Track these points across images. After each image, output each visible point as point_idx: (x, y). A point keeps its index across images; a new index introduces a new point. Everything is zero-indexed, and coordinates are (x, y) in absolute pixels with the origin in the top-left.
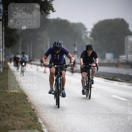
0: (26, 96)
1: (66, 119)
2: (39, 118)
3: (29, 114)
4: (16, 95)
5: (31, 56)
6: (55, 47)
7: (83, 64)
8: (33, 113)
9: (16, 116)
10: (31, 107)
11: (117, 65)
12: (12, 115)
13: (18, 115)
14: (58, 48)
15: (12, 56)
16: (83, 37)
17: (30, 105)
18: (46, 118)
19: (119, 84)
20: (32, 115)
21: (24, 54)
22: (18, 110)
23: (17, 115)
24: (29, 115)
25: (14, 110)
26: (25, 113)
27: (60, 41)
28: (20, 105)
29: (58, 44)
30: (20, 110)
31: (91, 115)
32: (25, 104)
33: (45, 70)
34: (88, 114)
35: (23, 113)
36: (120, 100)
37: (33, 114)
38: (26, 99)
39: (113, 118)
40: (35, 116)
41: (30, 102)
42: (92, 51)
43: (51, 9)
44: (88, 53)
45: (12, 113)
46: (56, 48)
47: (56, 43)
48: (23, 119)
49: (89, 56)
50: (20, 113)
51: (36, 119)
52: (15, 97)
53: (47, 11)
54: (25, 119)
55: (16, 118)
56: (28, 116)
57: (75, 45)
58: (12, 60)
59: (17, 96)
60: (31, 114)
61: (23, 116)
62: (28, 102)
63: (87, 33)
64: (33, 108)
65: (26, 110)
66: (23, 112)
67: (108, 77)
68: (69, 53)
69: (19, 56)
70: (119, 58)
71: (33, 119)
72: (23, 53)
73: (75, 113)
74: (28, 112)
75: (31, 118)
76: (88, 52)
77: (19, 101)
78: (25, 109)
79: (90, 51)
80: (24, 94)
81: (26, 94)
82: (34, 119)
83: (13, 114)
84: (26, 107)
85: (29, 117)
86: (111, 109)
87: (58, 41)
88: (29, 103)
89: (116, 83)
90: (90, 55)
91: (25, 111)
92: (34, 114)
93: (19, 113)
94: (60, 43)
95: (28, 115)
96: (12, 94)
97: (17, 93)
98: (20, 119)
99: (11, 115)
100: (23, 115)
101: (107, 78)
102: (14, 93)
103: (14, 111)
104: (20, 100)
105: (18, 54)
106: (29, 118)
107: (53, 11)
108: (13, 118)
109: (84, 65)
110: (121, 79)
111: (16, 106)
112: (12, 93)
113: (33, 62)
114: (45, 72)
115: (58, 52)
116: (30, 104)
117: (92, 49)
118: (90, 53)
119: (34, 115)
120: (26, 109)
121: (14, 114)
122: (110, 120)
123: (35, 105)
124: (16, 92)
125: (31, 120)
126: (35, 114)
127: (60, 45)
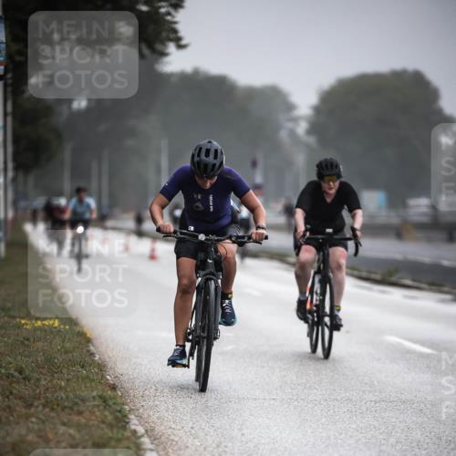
0: (89, 341)
1: (226, 417)
2: (132, 417)
3: (96, 403)
4: (54, 338)
5: (105, 201)
6: (199, 163)
7: (306, 230)
8: (111, 399)
9: (52, 409)
10: (103, 376)
11: (398, 232)
12: (37, 407)
13: (58, 405)
14: (210, 167)
15: (40, 202)
16: (283, 134)
17: (101, 370)
18: (157, 415)
19: (406, 297)
20: (110, 406)
21: (83, 194)
22: (61, 388)
23: (55, 407)
24: (98, 406)
25: (47, 389)
26: (83, 400)
27: (215, 143)
28: (65, 371)
29: (208, 151)
30: (68, 389)
31: (309, 405)
32: (83, 367)
33: (153, 250)
34: (302, 402)
35: (77, 400)
36: (409, 352)
37: (111, 403)
38: (88, 351)
39: (387, 414)
40: (119, 409)
41: (100, 359)
42: (337, 184)
43: (171, 40)
44: (325, 192)
45: (39, 399)
46: (202, 166)
47: (201, 149)
48: (76, 418)
49: (329, 200)
50: (67, 398)
51: (121, 420)
52: (51, 343)
53: (159, 47)
54: (85, 418)
55: (53, 414)
56: (96, 409)
57: (254, 164)
58: (41, 215)
59: (58, 340)
60: (105, 402)
61: (75, 409)
62: (93, 360)
63: (296, 120)
64: (111, 382)
65: (85, 387)
66: (76, 397)
67: (370, 272)
68: (251, 191)
69: (62, 202)
70: (405, 205)
71: (110, 418)
72: (79, 192)
73: (255, 399)
74: (95, 393)
75: (106, 416)
76: (325, 186)
77: (64, 357)
78: (83, 386)
79: (331, 183)
80: (79, 332)
81: (86, 334)
82: (116, 418)
83: (43, 401)
84: (88, 377)
85: (98, 413)
86: (378, 382)
87: (210, 142)
88: (99, 364)
89: (396, 295)
90: (333, 197)
91: (83, 392)
92: (114, 404)
93: (62, 398)
94: (216, 151)
95: (94, 406)
96: (39, 332)
97: (55, 328)
98: (66, 421)
99: (36, 404)
100: (77, 404)
101: (364, 274)
102: (45, 331)
103: (45, 393)
104: (66, 352)
105: (60, 194)
106: (97, 416)
107: (180, 47)
108: (41, 416)
109: (308, 234)
110: (414, 280)
111: (52, 375)
112: (40, 329)
113: (110, 223)
114: (153, 257)
115: (208, 185)
116: (101, 367)
117: (339, 176)
118: (332, 188)
119: (114, 406)
120: (88, 385)
121: (47, 401)
122: (376, 424)
123: (120, 372)
124: (51, 327)
125: (103, 422)
126: (119, 401)
127: (216, 157)
